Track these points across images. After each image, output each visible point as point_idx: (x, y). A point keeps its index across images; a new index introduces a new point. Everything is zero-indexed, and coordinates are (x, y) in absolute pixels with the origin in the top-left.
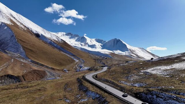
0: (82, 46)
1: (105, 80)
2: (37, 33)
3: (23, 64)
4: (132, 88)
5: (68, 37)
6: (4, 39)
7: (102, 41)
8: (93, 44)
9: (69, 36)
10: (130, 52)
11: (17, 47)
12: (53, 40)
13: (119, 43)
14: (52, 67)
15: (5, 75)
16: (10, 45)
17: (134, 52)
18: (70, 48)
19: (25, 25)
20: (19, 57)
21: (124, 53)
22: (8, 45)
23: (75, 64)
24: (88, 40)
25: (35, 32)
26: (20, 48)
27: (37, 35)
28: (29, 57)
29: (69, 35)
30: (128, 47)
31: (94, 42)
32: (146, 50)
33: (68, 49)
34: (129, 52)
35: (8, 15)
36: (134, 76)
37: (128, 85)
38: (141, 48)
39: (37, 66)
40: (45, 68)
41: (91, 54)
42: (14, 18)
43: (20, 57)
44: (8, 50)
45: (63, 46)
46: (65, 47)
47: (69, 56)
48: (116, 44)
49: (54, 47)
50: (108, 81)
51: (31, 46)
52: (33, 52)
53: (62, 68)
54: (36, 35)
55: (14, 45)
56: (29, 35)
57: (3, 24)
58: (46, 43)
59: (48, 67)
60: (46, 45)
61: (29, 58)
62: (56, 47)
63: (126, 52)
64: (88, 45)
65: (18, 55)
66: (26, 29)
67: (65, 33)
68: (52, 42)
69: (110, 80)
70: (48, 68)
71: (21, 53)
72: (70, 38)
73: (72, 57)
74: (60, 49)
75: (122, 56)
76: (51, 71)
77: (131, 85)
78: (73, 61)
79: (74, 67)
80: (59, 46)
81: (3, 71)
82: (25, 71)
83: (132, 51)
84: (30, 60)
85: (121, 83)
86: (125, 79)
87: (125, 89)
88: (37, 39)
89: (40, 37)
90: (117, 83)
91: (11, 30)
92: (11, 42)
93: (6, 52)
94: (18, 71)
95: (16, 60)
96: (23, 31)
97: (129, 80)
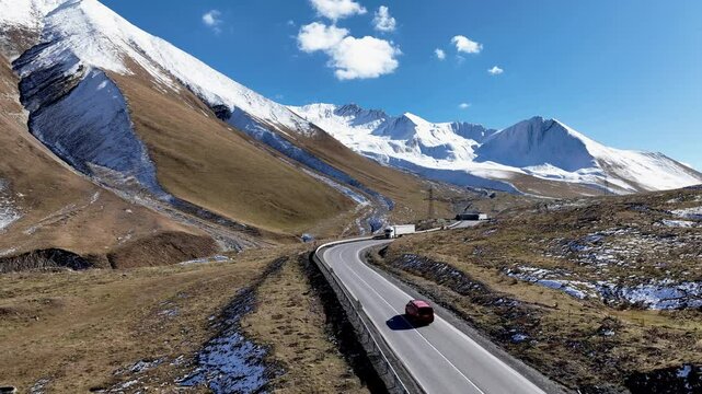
0: (396, 151)
2: (220, 103)
3: (129, 211)
4: (605, 314)
5: (344, 120)
6: (91, 125)
7: (480, 128)
8: (443, 142)
9: (347, 118)
10: (599, 171)
11: (131, 149)
12: (277, 128)
13: (550, 134)
14: (252, 225)
15: (38, 251)
16: (105, 144)
17: (618, 172)
18: (342, 155)
19: (177, 76)
20: (130, 188)
21: (573, 177)
22: (99, 145)
23: (356, 217)
24: (424, 129)
25: (212, 100)
26: (137, 155)
27: (221, 112)
28: (164, 185)
29: (350, 115)
30: (594, 148)
31: (445, 135)
32: (676, 163)
33: (333, 160)
34: (597, 170)
35: (120, 43)
36: (623, 237)
37: (573, 296)
38: (652, 155)
39: (192, 221)
40: (222, 227)
41: (432, 180)
42: (143, 53)
43: (133, 188)
44: (96, 163)
45: (318, 150)
46: (322, 150)
47: (331, 183)
48: (541, 139)
49: (277, 153)
50: (436, 269)
51: (181, 145)
52: (188, 167)
53: (297, 230)
54: (217, 110)
55: (122, 142)
56: (189, 109)
57: (96, 74)
58: (249, 137)
59: (235, 223)
60: (245, 143)
61: (165, 191)
62: (288, 154)
63: (584, 170)
64: (422, 147)
65: (129, 178)
66: (177, 89)
67: (332, 108)
68: (273, 134)
69: (454, 261)
70: (235, 229)
71: (140, 174)
72: (354, 124)
73: (346, 190)
74: (300, 161)
75: (563, 186)
76: (239, 240)
77: (595, 295)
78: (347, 203)
79: (345, 225)
80: (297, 150)
81: (37, 236)
82: (128, 237)
83: (609, 166)
84: (167, 198)
85: (515, 282)
86: (554, 254)
87: (537, 325)
88: (216, 124)
89: (229, 117)
90: (484, 282)
91: (121, 92)
92: (113, 133)
93: (88, 171)
94: (99, 236)
95: (108, 196)
96: (166, 95)
97: (586, 264)
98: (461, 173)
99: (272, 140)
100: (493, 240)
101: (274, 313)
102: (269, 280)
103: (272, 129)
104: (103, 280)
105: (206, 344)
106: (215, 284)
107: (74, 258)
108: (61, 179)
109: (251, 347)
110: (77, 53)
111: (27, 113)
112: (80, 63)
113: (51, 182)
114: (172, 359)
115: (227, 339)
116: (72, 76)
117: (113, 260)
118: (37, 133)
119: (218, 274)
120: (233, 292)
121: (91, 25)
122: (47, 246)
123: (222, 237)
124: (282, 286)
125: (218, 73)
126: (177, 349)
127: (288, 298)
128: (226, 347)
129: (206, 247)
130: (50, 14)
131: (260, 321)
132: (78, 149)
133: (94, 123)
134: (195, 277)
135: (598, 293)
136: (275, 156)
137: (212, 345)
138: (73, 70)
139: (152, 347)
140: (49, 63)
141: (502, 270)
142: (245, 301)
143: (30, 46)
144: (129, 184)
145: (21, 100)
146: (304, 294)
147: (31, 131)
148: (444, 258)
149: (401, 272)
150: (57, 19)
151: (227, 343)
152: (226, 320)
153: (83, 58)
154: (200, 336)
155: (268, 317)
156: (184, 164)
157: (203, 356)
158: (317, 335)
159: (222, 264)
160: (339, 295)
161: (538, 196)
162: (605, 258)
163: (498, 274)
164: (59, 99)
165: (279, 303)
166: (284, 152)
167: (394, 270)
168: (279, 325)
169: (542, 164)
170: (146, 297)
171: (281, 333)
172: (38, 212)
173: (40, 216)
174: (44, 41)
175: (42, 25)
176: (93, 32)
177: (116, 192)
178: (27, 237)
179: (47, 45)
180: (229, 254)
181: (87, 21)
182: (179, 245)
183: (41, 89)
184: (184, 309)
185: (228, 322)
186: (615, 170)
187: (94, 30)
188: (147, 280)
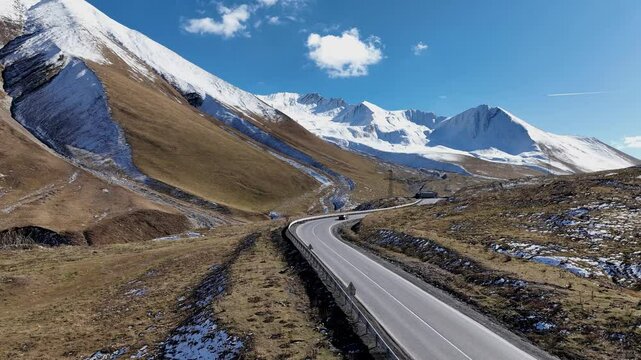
0: (355, 136)
1: (397, 239)
2: (193, 92)
3: (106, 190)
5: (307, 108)
6: (71, 110)
7: (431, 116)
8: (398, 128)
9: (310, 106)
10: (540, 154)
11: (108, 132)
12: (245, 114)
13: (495, 120)
14: (222, 203)
15: (16, 229)
16: (85, 128)
17: (559, 155)
19: (152, 65)
20: (107, 169)
21: (517, 160)
22: (78, 129)
23: (319, 196)
24: (380, 116)
25: (185, 88)
26: (114, 138)
27: (194, 99)
28: (140, 166)
29: (312, 103)
30: (535, 134)
31: (399, 121)
32: (609, 147)
33: (297, 144)
34: (538, 154)
35: (99, 35)
39: (166, 200)
40: (194, 206)
41: (389, 163)
42: (120, 44)
43: (111, 169)
44: (75, 146)
45: (283, 135)
46: (288, 135)
47: (295, 164)
48: (486, 126)
49: (245, 136)
50: (416, 245)
51: (155, 129)
52: (162, 150)
53: (265, 209)
54: (189, 97)
55: (100, 126)
56: (163, 96)
57: (75, 63)
58: (220, 122)
59: (207, 202)
61: (141, 172)
62: (256, 138)
63: (526, 154)
64: (378, 132)
65: (107, 160)
66: (152, 78)
67: (296, 96)
68: (242, 120)
71: (117, 156)
72: (316, 112)
73: (310, 171)
74: (267, 145)
75: (508, 168)
76: (211, 219)
77: (601, 273)
78: (311, 184)
79: (310, 204)
80: (265, 135)
81: (16, 214)
82: (105, 215)
83: (548, 150)
84: (142, 178)
85: (509, 259)
86: (539, 229)
87: (558, 310)
88: (188, 110)
89: (200, 104)
90: (476, 259)
91: (99, 81)
92: (91, 118)
93: (67, 153)
94: (77, 214)
95: (86, 177)
96: (141, 83)
97: (579, 239)
98: (415, 156)
99: (241, 125)
100: (470, 215)
101: (250, 295)
102: (242, 257)
103: (241, 115)
104: (74, 257)
105: (173, 332)
106: (186, 262)
107: (52, 235)
108: (40, 160)
109: (225, 338)
110: (57, 44)
111: (10, 99)
112: (61, 53)
113: (30, 164)
114: (134, 349)
115: (198, 327)
116: (53, 64)
117: (89, 237)
118: (19, 118)
119: (189, 251)
120: (205, 269)
121: (71, 18)
122: (25, 224)
123: (194, 215)
124: (256, 263)
125: (190, 64)
126: (141, 336)
127: (264, 277)
128: (197, 337)
129: (179, 224)
130: (32, 8)
131: (235, 305)
132: (59, 132)
133: (74, 108)
134: (166, 254)
135: (603, 271)
136: (243, 139)
137: (181, 333)
138: (54, 60)
139: (114, 333)
140: (31, 53)
141: (489, 245)
142: (217, 281)
143: (14, 37)
144: (106, 165)
145: (5, 87)
146: (281, 272)
147: (13, 116)
148: (422, 233)
149: (379, 248)
150: (40, 12)
151: (198, 332)
152: (198, 303)
153: (63, 48)
154: (168, 321)
155: (243, 300)
156: (159, 147)
157: (169, 347)
158: (302, 323)
159: (193, 241)
160: (320, 274)
161: (486, 177)
162: (598, 233)
163: (486, 251)
164: (41, 86)
165: (255, 282)
166: (252, 136)
167: (372, 246)
168: (256, 310)
169: (488, 148)
170: (115, 275)
171: (260, 320)
172: (18, 191)
173: (20, 195)
174: (26, 32)
175: (25, 18)
176: (73, 24)
177: (94, 173)
178: (7, 216)
179: (29, 36)
180: (201, 231)
181: (68, 15)
182: (153, 223)
183: (24, 77)
184: (153, 289)
185: (199, 304)
186: (554, 154)
187: (74, 23)
188: (119, 257)
